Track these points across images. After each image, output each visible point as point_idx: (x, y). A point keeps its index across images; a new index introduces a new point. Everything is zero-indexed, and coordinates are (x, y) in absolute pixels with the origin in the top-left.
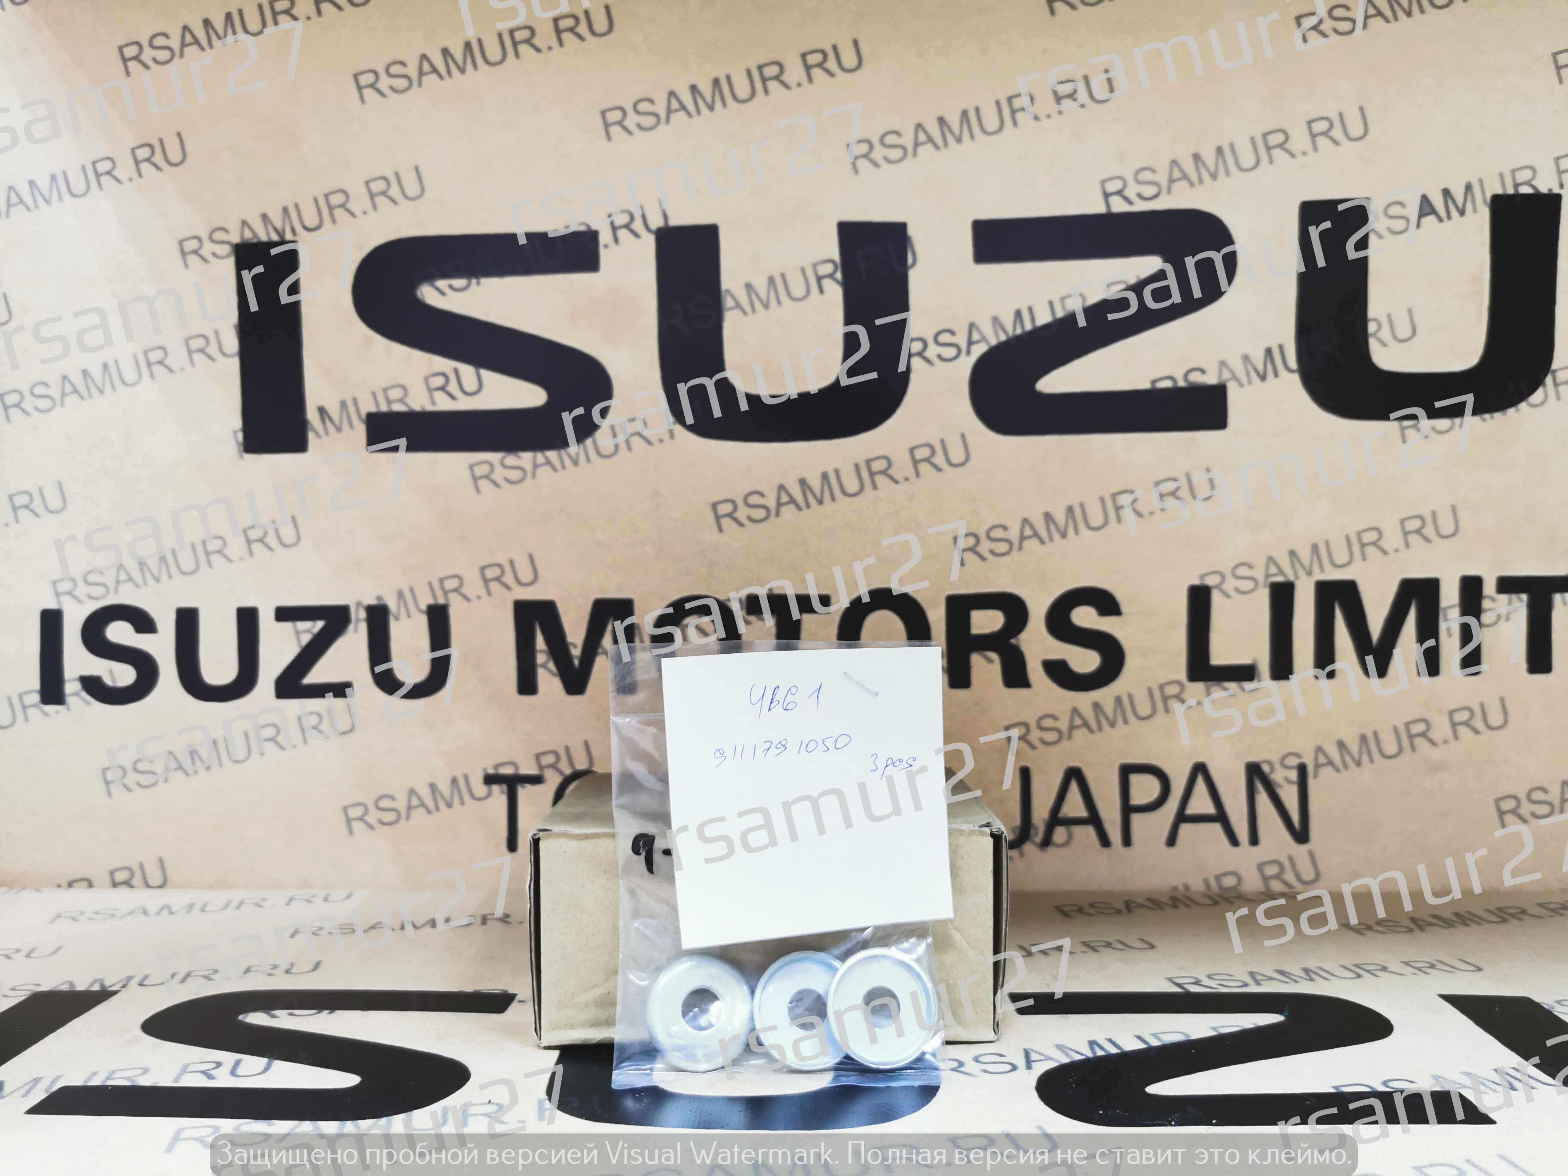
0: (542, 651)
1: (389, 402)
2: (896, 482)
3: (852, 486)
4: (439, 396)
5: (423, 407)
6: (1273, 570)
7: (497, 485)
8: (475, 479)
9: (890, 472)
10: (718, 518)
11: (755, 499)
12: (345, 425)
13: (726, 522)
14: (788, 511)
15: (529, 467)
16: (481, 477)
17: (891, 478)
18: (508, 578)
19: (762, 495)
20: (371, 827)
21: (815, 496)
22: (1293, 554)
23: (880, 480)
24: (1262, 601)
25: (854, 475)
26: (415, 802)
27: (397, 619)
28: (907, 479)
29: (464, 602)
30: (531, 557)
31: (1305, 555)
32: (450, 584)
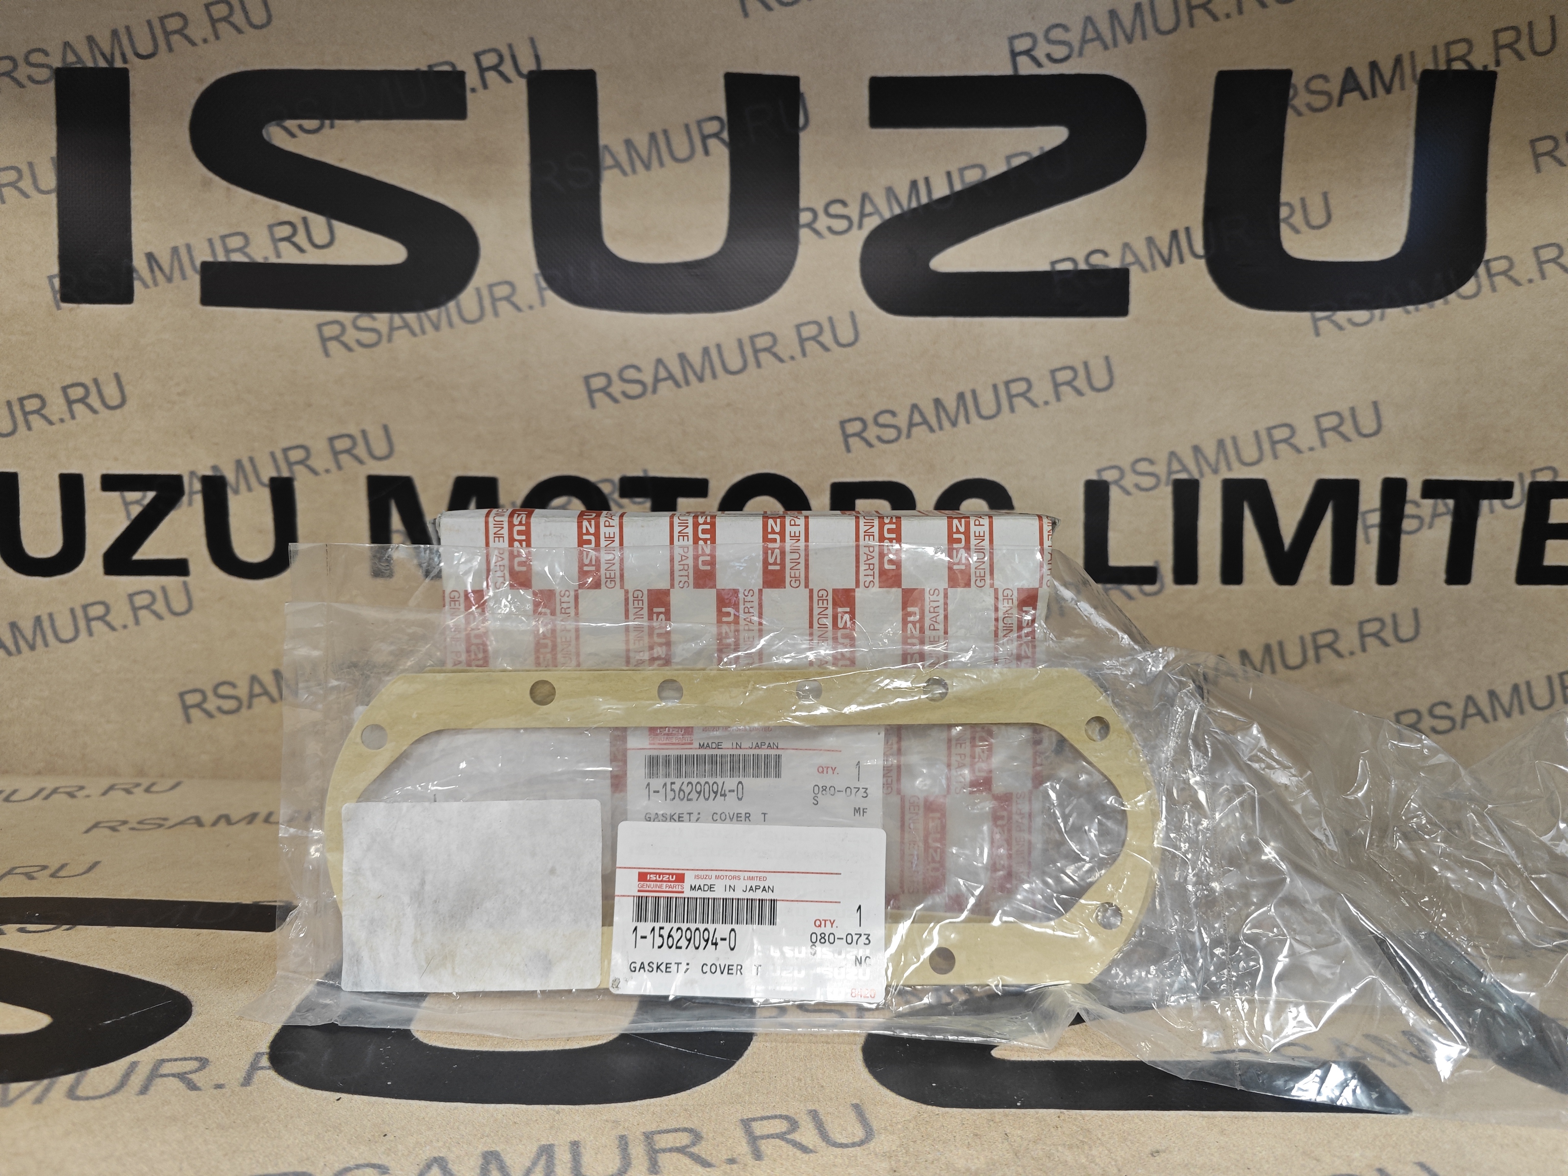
0: (398, 531)
1: (228, 251)
2: (781, 360)
3: (735, 363)
4: (284, 246)
5: (266, 258)
6: (1176, 466)
7: (349, 349)
8: (324, 340)
9: (775, 350)
10: (590, 392)
11: (631, 374)
12: (177, 274)
13: (598, 396)
14: (666, 388)
15: (384, 330)
16: (331, 339)
17: (775, 355)
18: (361, 450)
19: (638, 369)
20: (210, 715)
21: (695, 373)
22: (1197, 449)
23: (764, 357)
24: (1165, 498)
25: (737, 351)
26: (257, 689)
27: (236, 492)
28: (792, 358)
29: (311, 476)
30: (386, 428)
31: (1210, 450)
32: (296, 455)
